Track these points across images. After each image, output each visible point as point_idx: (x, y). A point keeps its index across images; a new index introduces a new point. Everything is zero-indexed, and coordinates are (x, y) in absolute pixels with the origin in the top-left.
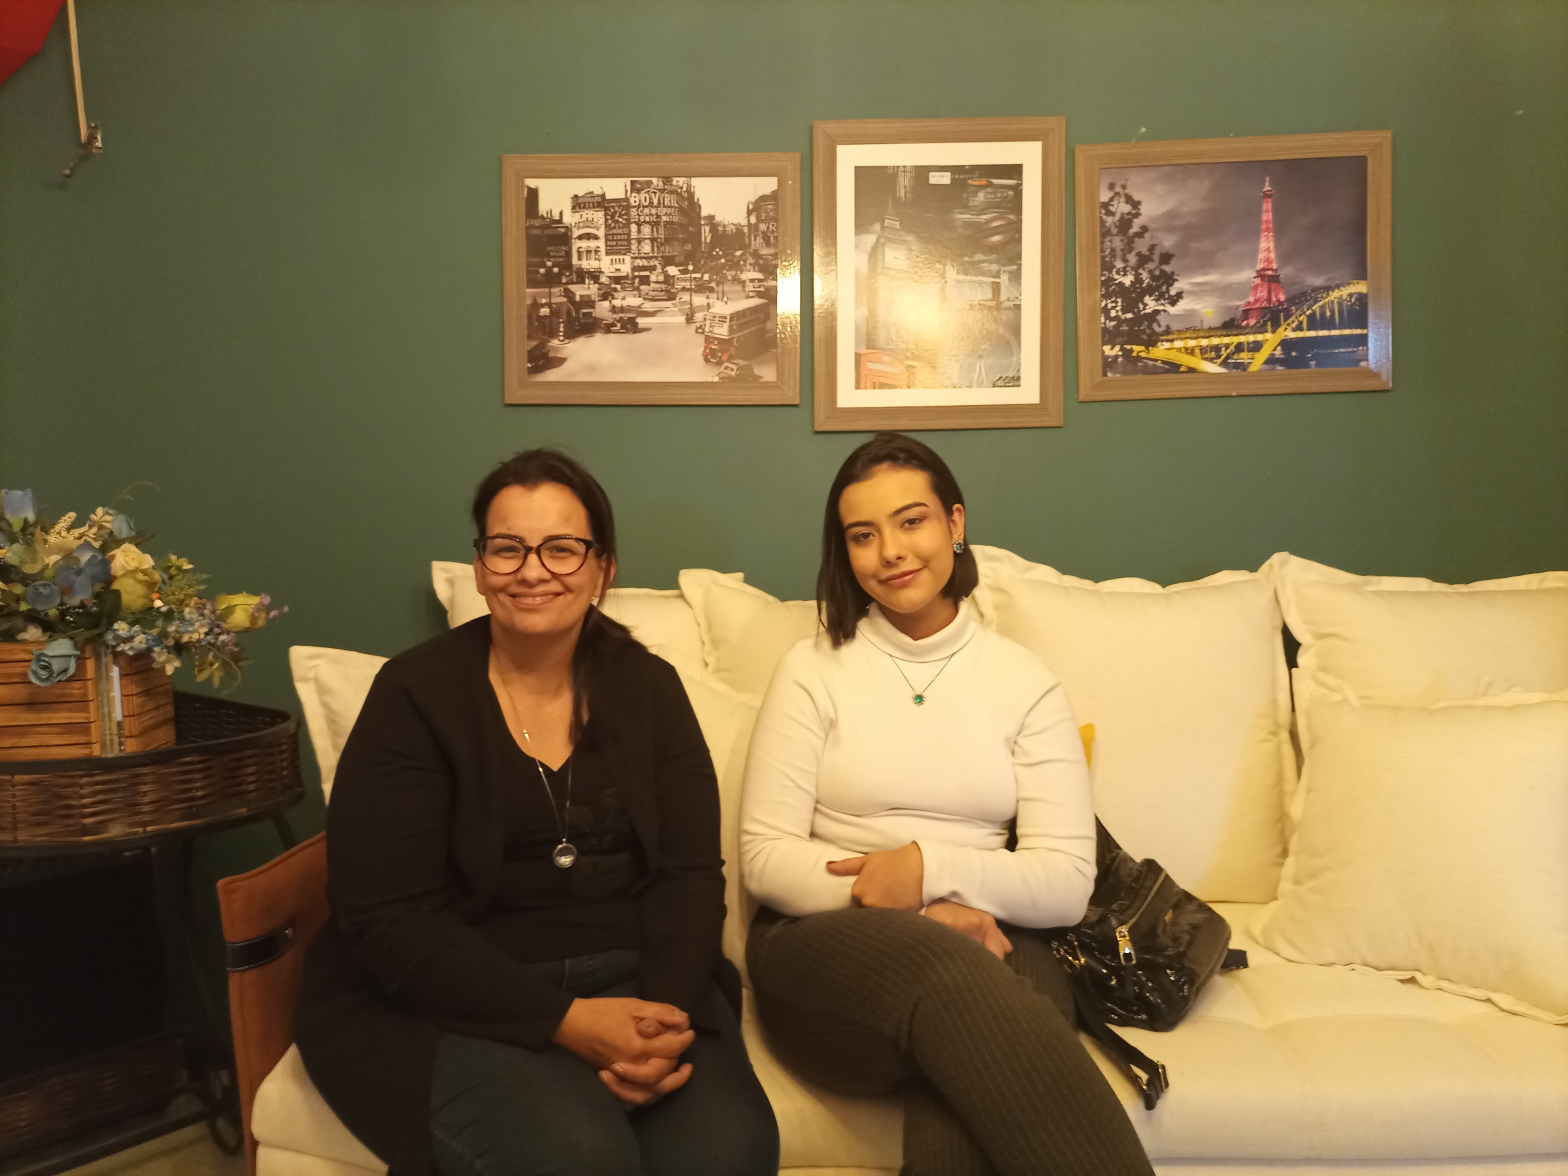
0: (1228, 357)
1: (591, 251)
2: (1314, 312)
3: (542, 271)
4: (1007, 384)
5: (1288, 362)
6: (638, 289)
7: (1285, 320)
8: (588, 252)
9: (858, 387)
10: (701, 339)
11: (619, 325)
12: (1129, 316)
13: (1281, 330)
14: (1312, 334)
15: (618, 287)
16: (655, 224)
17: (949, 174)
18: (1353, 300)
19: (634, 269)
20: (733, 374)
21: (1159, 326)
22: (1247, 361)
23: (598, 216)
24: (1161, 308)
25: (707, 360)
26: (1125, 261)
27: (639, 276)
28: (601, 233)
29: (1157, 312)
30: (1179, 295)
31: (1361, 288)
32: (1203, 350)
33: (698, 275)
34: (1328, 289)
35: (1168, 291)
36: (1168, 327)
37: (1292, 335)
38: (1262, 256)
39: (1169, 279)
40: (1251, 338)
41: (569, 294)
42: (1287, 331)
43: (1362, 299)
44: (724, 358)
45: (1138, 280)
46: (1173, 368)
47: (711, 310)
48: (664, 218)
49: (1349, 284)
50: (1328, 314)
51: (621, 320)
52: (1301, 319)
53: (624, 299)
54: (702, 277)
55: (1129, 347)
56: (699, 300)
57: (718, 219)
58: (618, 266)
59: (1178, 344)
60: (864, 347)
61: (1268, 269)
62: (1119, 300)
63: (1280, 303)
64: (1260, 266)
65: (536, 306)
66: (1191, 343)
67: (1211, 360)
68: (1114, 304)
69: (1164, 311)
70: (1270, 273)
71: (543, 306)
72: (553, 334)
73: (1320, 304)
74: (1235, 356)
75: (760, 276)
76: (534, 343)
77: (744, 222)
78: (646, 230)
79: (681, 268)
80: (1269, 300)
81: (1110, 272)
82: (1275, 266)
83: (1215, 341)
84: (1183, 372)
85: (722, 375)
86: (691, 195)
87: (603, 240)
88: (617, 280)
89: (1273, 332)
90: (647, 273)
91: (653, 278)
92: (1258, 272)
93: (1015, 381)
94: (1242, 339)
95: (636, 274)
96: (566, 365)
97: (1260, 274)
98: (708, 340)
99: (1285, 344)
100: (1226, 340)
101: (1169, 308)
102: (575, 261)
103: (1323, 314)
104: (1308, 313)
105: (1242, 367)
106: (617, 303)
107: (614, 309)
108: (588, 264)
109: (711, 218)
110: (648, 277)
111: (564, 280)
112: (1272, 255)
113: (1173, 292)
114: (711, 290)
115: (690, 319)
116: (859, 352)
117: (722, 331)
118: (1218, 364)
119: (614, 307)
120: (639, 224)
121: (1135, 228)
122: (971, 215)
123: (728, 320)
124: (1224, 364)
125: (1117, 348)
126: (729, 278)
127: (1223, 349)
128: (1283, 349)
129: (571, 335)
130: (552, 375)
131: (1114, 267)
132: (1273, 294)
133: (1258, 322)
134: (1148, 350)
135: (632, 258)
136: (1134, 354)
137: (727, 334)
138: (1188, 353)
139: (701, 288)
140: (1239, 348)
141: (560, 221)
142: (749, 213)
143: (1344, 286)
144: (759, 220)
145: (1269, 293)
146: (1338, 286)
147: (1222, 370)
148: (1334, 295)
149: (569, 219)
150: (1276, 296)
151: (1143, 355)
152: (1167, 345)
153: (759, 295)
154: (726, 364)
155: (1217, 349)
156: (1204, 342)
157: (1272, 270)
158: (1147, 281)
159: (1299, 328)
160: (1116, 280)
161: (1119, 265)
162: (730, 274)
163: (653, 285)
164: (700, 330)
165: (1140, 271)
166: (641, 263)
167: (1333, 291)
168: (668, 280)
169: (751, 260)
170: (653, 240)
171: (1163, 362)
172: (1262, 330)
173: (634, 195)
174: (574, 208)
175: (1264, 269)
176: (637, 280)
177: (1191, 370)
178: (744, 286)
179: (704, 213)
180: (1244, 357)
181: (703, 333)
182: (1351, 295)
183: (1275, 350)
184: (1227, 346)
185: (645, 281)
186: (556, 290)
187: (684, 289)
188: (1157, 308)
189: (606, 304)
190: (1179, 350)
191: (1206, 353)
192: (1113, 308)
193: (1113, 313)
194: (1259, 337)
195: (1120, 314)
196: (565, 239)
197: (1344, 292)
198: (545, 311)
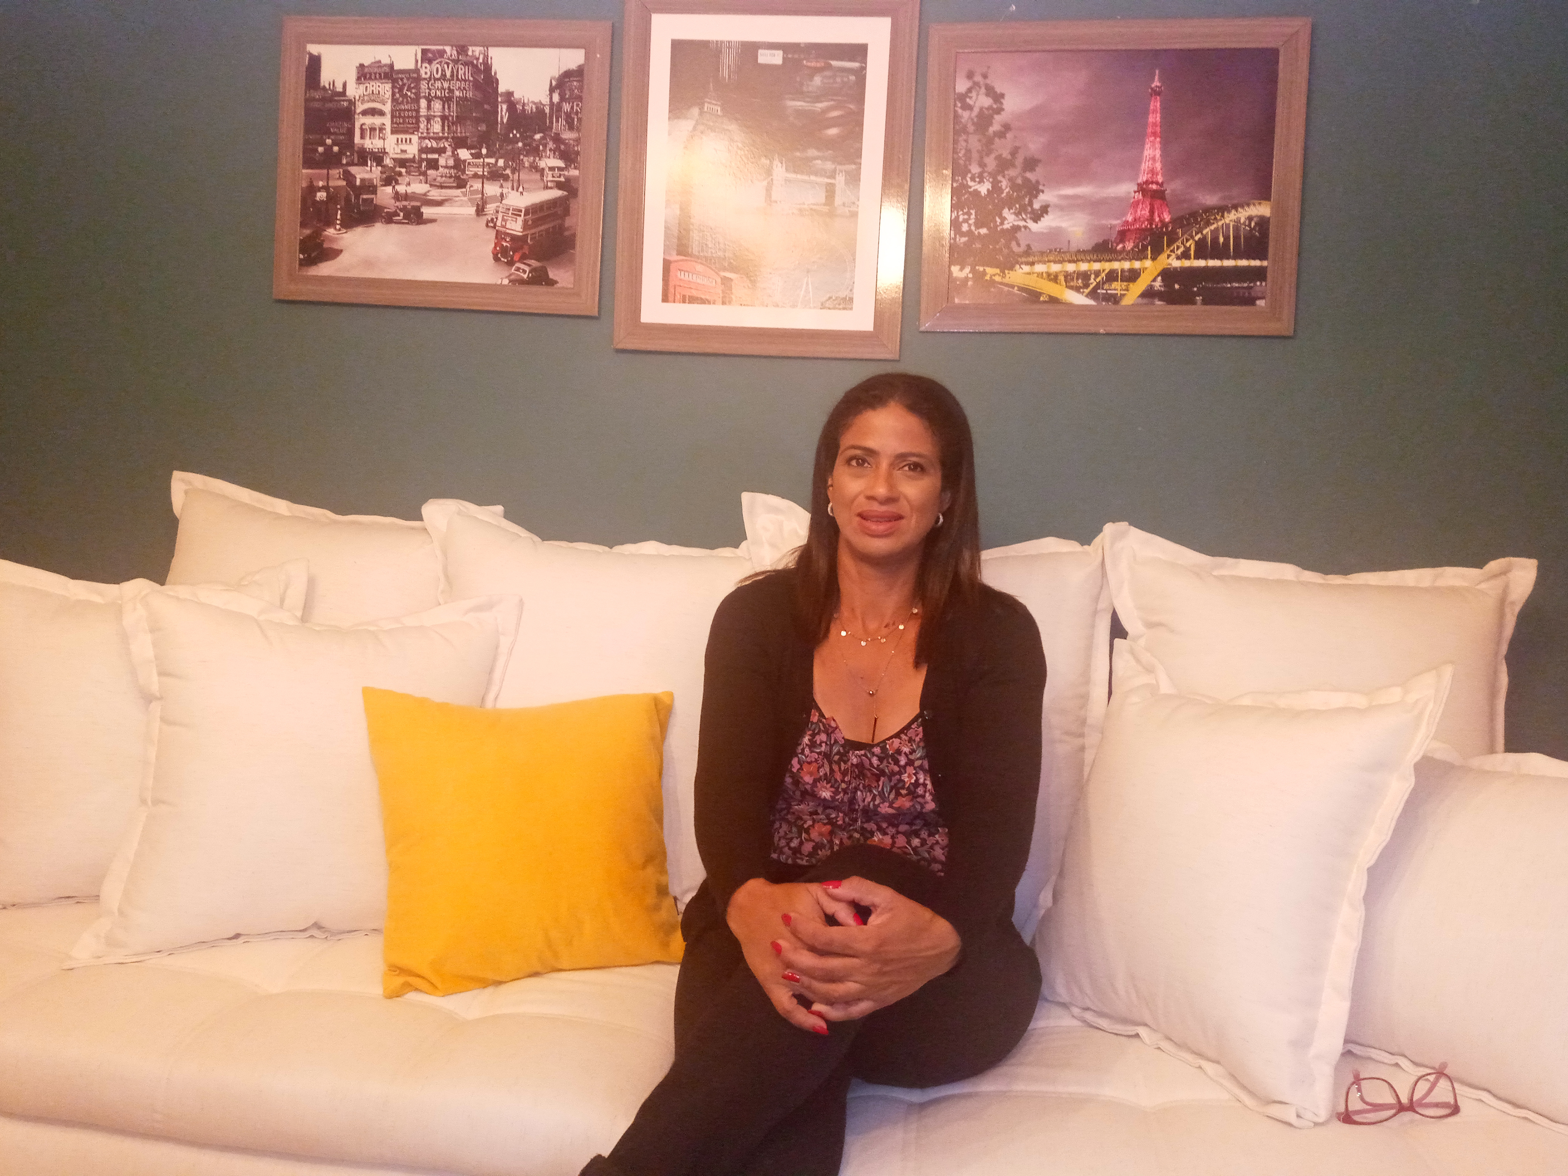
0: (1098, 286)
1: (375, 129)
2: (1204, 238)
3: (321, 149)
4: (837, 306)
5: (1169, 296)
6: (424, 174)
7: (1168, 246)
8: (372, 129)
9: (665, 299)
10: (492, 234)
11: (402, 214)
12: (984, 231)
13: (1163, 257)
14: (1201, 263)
15: (403, 170)
16: (446, 100)
17: (780, 53)
18: (1253, 224)
19: (422, 150)
20: (525, 276)
21: (1019, 245)
22: (1119, 292)
23: (385, 89)
24: (1022, 223)
25: (496, 259)
26: (982, 165)
27: (427, 160)
28: (387, 108)
29: (1016, 229)
30: (1045, 210)
31: (1263, 210)
32: (1068, 277)
33: (492, 161)
34: (1222, 210)
35: (1031, 203)
36: (1029, 246)
37: (1176, 264)
38: (1145, 166)
39: (1034, 190)
40: (1126, 265)
41: (349, 177)
42: (1171, 258)
43: (1263, 223)
44: (516, 258)
45: (996, 188)
46: (1033, 296)
47: (503, 202)
48: (457, 93)
49: (1248, 205)
50: (1221, 240)
51: (404, 209)
52: (1188, 245)
53: (409, 184)
54: (497, 162)
55: (981, 269)
56: (492, 189)
57: (517, 96)
58: (404, 147)
59: (1040, 268)
60: (675, 253)
61: (1152, 183)
62: (973, 212)
63: (1165, 225)
64: (1142, 178)
65: (312, 189)
66: (1055, 268)
67: (1077, 289)
68: (966, 217)
69: (1026, 227)
70: (1154, 187)
71: (320, 189)
72: (330, 223)
73: (1213, 227)
74: (1106, 286)
75: (561, 164)
76: (307, 232)
77: (546, 100)
78: (437, 106)
79: (473, 151)
80: (1151, 220)
81: (964, 178)
82: (1160, 179)
83: (1084, 267)
84: (1045, 302)
85: (512, 277)
86: (488, 67)
87: (389, 116)
88: (402, 163)
89: (1154, 259)
90: (436, 156)
91: (442, 162)
92: (1138, 185)
93: (846, 303)
94: (1116, 265)
95: (424, 156)
96: (342, 258)
97: (1142, 189)
98: (500, 236)
99: (1167, 275)
100: (1096, 266)
101: (1031, 225)
102: (357, 139)
103: (1215, 239)
104: (1197, 238)
105: (1115, 299)
106: (401, 189)
107: (397, 196)
108: (371, 144)
109: (509, 94)
110: (437, 160)
111: (344, 161)
112: (1158, 166)
113: (1037, 206)
114: (506, 178)
115: (480, 211)
116: (668, 258)
117: (516, 227)
118: (1085, 294)
119: (397, 193)
120: (429, 101)
121: (995, 127)
122: (804, 102)
123: (522, 214)
124: (1093, 294)
125: (967, 270)
126: (527, 164)
127: (1093, 276)
128: (1163, 280)
129: (349, 223)
130: (325, 269)
131: (970, 171)
132: (1156, 214)
133: (1136, 246)
134: (1004, 273)
135: (420, 138)
136: (988, 277)
137: (522, 230)
138: (1050, 280)
139: (495, 175)
140: (1112, 276)
141: (343, 93)
142: (552, 90)
143: (1243, 207)
144: (562, 98)
145: (1152, 212)
146: (1235, 207)
147: (1090, 302)
148: (1230, 217)
149: (353, 91)
150: (1159, 216)
151: (997, 279)
152: (1026, 268)
153: (559, 186)
154: (518, 265)
155: (1085, 276)
156: (1071, 267)
157: (1157, 183)
158: (1007, 190)
159: (1185, 255)
160: (970, 187)
161: (975, 169)
162: (527, 161)
163: (441, 169)
164: (491, 224)
165: (1000, 178)
166: (428, 143)
167: (1229, 212)
168: (459, 165)
169: (551, 145)
170: (444, 118)
171: (1021, 289)
172: (1140, 255)
173: (425, 65)
174: (359, 79)
175: (1147, 182)
176: (424, 164)
177: (1053, 300)
178: (542, 175)
179: (502, 89)
180: (1117, 287)
181: (494, 227)
182: (1250, 219)
183: (1154, 280)
184: (1097, 273)
185: (433, 165)
186: (335, 172)
187: (476, 176)
188: (1016, 223)
189: (389, 189)
190: (1040, 275)
191: (1072, 280)
192: (966, 221)
193: (965, 227)
194: (1137, 265)
195: (973, 228)
196: (347, 114)
197: (1243, 214)
198: (321, 195)
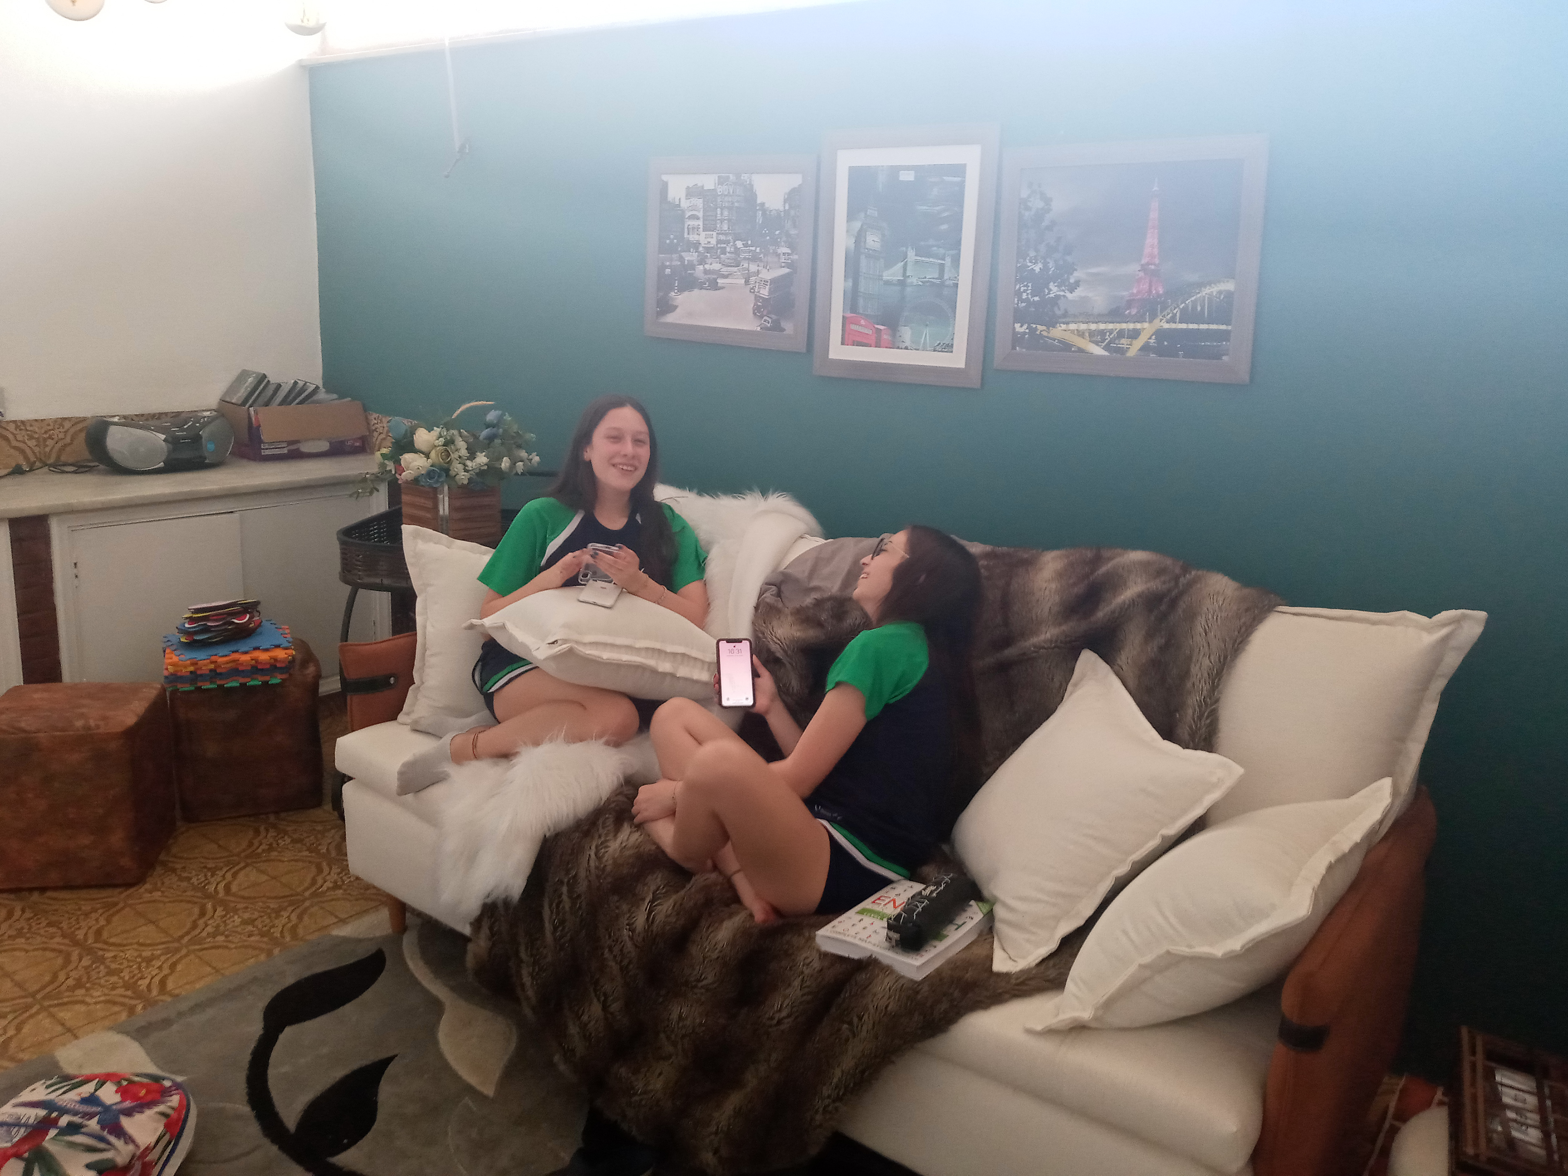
0: (1110, 343)
1: (695, 228)
2: (1187, 306)
3: (668, 241)
4: (943, 350)
5: (1160, 351)
6: (719, 257)
7: (1162, 312)
8: (693, 228)
9: (843, 344)
10: (752, 297)
11: (707, 283)
12: (1036, 299)
13: (1157, 321)
14: (1184, 326)
15: (708, 255)
16: (730, 209)
17: (912, 172)
18: (1222, 297)
19: (719, 242)
20: (769, 325)
21: (1059, 309)
22: (1125, 346)
23: (699, 203)
24: (1062, 293)
25: (755, 314)
26: (1037, 250)
27: (721, 248)
28: (700, 214)
29: (1058, 297)
30: (1077, 284)
31: (1229, 286)
32: (1092, 334)
33: (753, 248)
34: (1201, 285)
35: (1068, 279)
36: (1066, 311)
37: (1166, 326)
38: (1147, 250)
39: (1071, 269)
40: (1131, 326)
41: (681, 259)
42: (1162, 322)
43: (1229, 295)
44: (765, 313)
45: (1045, 268)
46: (1066, 346)
47: (759, 276)
48: (736, 204)
49: (1219, 282)
50: (1199, 308)
51: (709, 280)
52: (1175, 312)
53: (711, 264)
54: (756, 249)
55: (1034, 326)
56: (753, 268)
57: (767, 205)
58: (709, 240)
59: (1073, 326)
60: (849, 312)
61: (1151, 264)
62: (1030, 284)
63: (1159, 296)
64: (1144, 261)
65: (662, 267)
66: (1083, 327)
67: (1097, 343)
68: (1025, 288)
69: (1064, 296)
70: (1153, 267)
71: (667, 267)
72: (672, 290)
73: (1193, 299)
74: (1117, 342)
75: (788, 251)
76: (661, 294)
77: (782, 209)
78: (726, 213)
79: (744, 242)
80: (1150, 291)
81: (1025, 260)
82: (1157, 261)
83: (1102, 326)
84: (1074, 352)
85: (763, 326)
86: (752, 186)
87: (702, 220)
88: (708, 250)
89: (1151, 322)
90: (725, 246)
91: (728, 249)
92: (1142, 265)
93: (948, 348)
94: (1124, 326)
95: (719, 246)
96: (678, 310)
97: (1144, 268)
98: (757, 298)
99: (1160, 334)
100: (1111, 326)
101: (1068, 295)
102: (686, 235)
103: (1194, 308)
104: (1181, 307)
105: (1122, 351)
106: (707, 267)
107: (706, 272)
108: (693, 237)
109: (763, 204)
110: (725, 248)
111: (679, 249)
112: (1156, 251)
113: (1072, 281)
114: (760, 260)
115: (747, 282)
116: (844, 315)
117: (765, 292)
118: (1102, 347)
119: (705, 269)
120: (722, 209)
121: (1044, 224)
122: (928, 206)
123: (768, 284)
124: (1106, 348)
125: (1025, 326)
126: (771, 251)
127: (1108, 334)
128: (1156, 339)
129: (681, 290)
130: (670, 318)
131: (1028, 255)
132: (1153, 288)
133: (1138, 312)
134: (1049, 329)
135: (717, 233)
136: (1038, 333)
137: (767, 295)
138: (1079, 335)
139: (754, 259)
140: (1121, 334)
141: (679, 205)
142: (785, 202)
143: (1215, 284)
144: (791, 207)
145: (1150, 286)
146: (1210, 283)
147: (1106, 353)
148: (1206, 291)
149: (684, 204)
150: (1155, 289)
151: (1045, 333)
152: (1064, 326)
153: (788, 266)
154: (765, 318)
155: (1102, 333)
156: (1093, 327)
157: (1155, 265)
158: (1053, 269)
159: (1172, 320)
160: (1029, 267)
161: (1032, 254)
162: (772, 249)
163: (728, 254)
164: (752, 290)
165: (1048, 260)
166: (722, 237)
167: (1205, 287)
168: (737, 251)
169: (784, 239)
170: (729, 220)
171: (1059, 341)
172: (1140, 319)
173: (719, 186)
174: (687, 196)
175: (1148, 264)
176: (719, 251)
177: (1081, 350)
178: (779, 258)
179: (759, 202)
180: (1124, 341)
181: (754, 292)
182: (1220, 292)
183: (1150, 338)
184: (1111, 332)
185: (724, 252)
186: (675, 256)
187: (745, 259)
188: (1058, 293)
189: (701, 267)
190: (1072, 331)
191: (1094, 336)
192: (1025, 291)
193: (1024, 296)
194: (1138, 326)
195: (1030, 296)
196: (681, 219)
197: (1214, 289)
198: (668, 271)
